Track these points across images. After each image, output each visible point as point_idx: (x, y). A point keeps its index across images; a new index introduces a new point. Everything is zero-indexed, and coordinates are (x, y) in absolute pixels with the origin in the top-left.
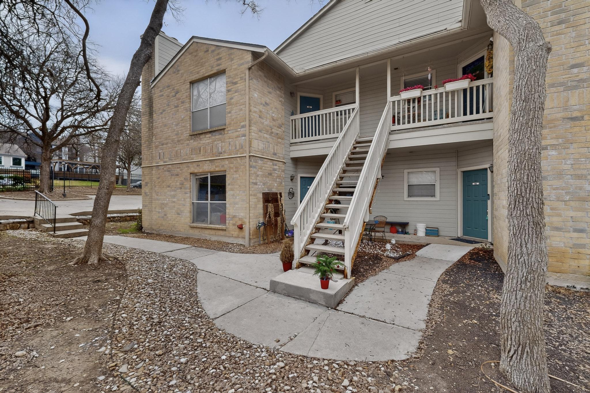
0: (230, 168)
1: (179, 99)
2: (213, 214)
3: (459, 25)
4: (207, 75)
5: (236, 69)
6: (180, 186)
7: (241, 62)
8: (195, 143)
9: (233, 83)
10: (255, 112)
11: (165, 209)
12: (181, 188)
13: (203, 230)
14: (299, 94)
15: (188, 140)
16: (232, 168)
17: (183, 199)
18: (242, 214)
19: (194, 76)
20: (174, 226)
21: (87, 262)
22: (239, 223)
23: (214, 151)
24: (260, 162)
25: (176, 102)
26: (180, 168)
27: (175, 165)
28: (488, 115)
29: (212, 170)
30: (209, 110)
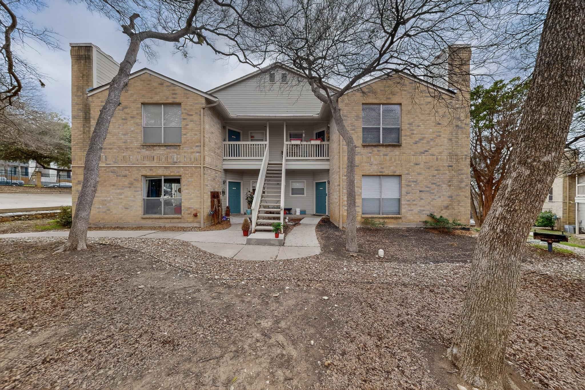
0: (186, 174)
1: (128, 114)
2: (167, 207)
3: (317, 115)
4: (161, 102)
5: (191, 105)
6: (130, 185)
7: (197, 102)
8: (147, 152)
9: (188, 114)
10: (207, 138)
11: (108, 205)
12: (130, 187)
13: (157, 220)
14: (228, 128)
15: (139, 148)
16: (188, 174)
17: (132, 196)
18: (196, 206)
19: (147, 100)
20: (120, 219)
21: (76, 249)
22: (195, 212)
23: (169, 160)
24: (209, 171)
25: (124, 115)
26: (128, 170)
27: (122, 168)
28: (327, 158)
29: (167, 174)
30: (163, 129)
